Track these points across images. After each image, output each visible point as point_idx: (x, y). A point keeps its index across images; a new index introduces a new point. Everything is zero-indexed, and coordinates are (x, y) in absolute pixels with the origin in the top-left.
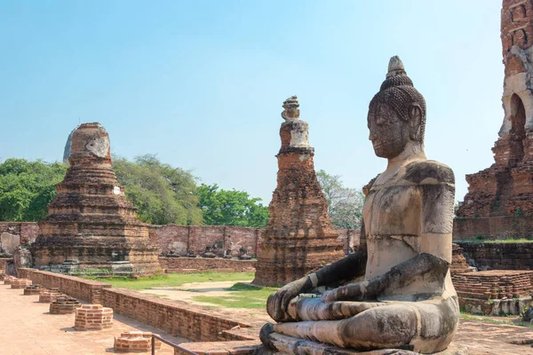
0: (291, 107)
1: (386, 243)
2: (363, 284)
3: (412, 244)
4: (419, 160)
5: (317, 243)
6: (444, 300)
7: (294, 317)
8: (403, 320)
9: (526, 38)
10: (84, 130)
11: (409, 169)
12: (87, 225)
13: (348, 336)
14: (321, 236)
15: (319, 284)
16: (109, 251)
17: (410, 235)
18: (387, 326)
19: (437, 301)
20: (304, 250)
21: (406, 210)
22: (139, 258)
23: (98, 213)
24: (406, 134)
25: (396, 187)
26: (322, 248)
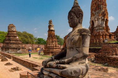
0: (50, 22)
1: (72, 49)
2: (66, 60)
3: (78, 50)
4: (81, 28)
5: (55, 48)
6: (86, 64)
7: (48, 67)
8: (77, 72)
9: (95, 9)
10: (10, 26)
11: (78, 30)
12: (12, 44)
13: (62, 74)
14: (56, 46)
15: (55, 59)
16: (17, 49)
17: (78, 48)
18: (73, 73)
19: (84, 64)
20: (53, 49)
21: (77, 41)
22: (23, 50)
23: (14, 41)
24: (78, 21)
25: (75, 35)
26: (56, 48)
